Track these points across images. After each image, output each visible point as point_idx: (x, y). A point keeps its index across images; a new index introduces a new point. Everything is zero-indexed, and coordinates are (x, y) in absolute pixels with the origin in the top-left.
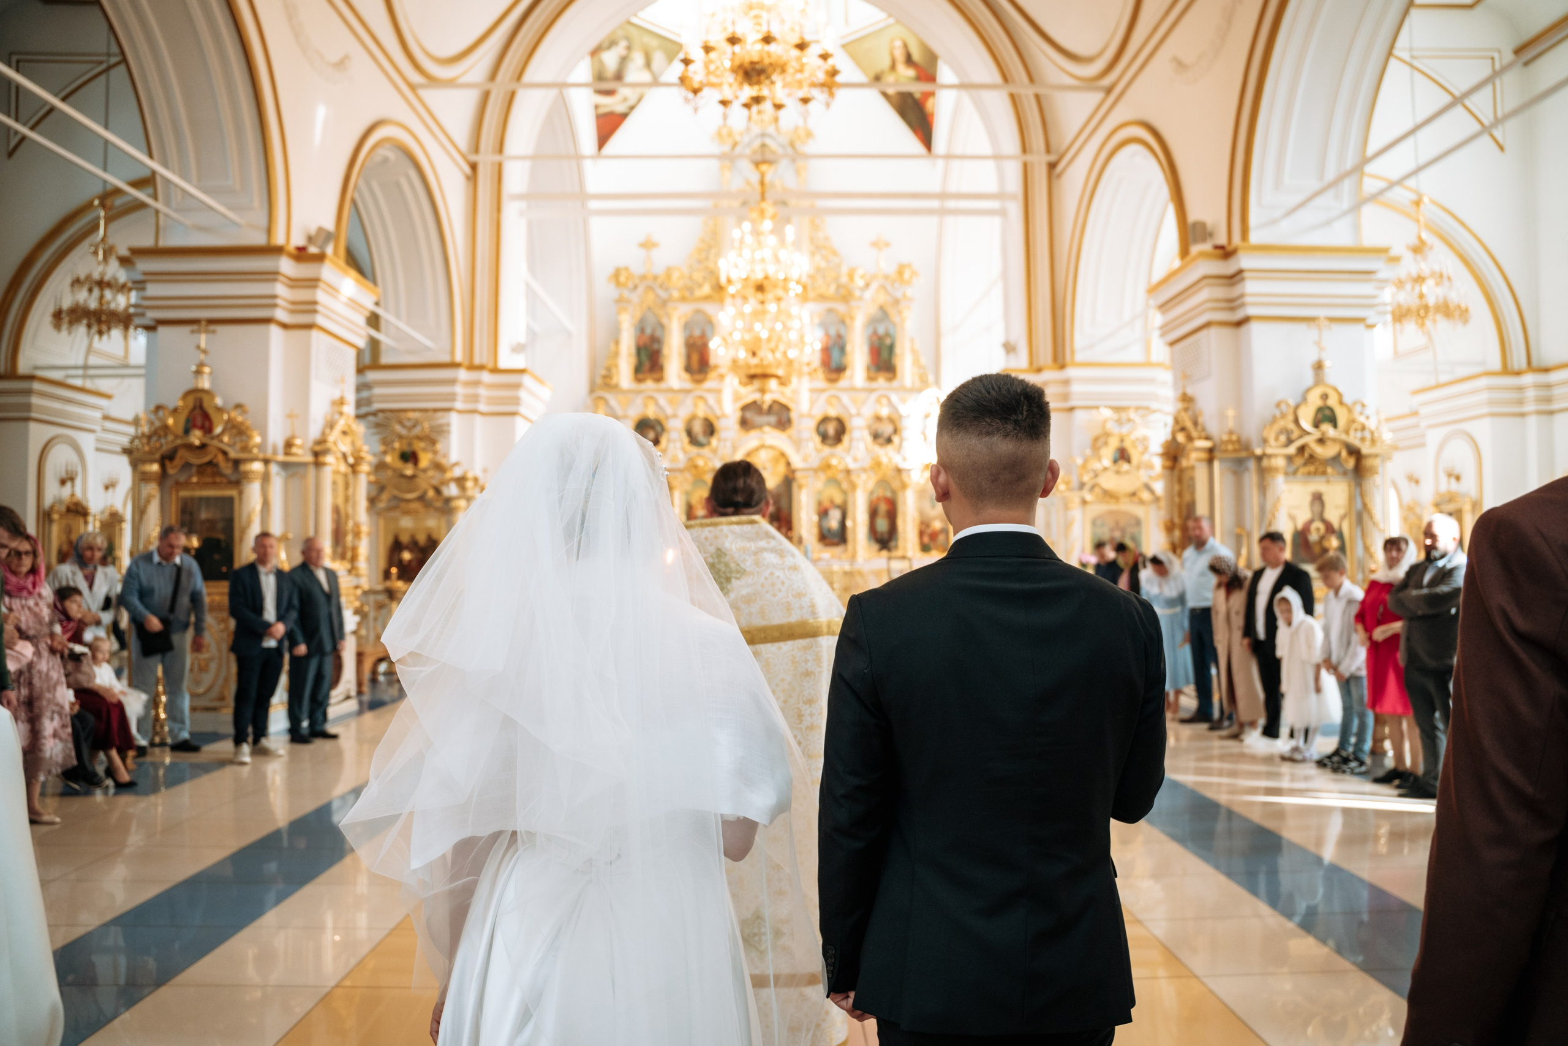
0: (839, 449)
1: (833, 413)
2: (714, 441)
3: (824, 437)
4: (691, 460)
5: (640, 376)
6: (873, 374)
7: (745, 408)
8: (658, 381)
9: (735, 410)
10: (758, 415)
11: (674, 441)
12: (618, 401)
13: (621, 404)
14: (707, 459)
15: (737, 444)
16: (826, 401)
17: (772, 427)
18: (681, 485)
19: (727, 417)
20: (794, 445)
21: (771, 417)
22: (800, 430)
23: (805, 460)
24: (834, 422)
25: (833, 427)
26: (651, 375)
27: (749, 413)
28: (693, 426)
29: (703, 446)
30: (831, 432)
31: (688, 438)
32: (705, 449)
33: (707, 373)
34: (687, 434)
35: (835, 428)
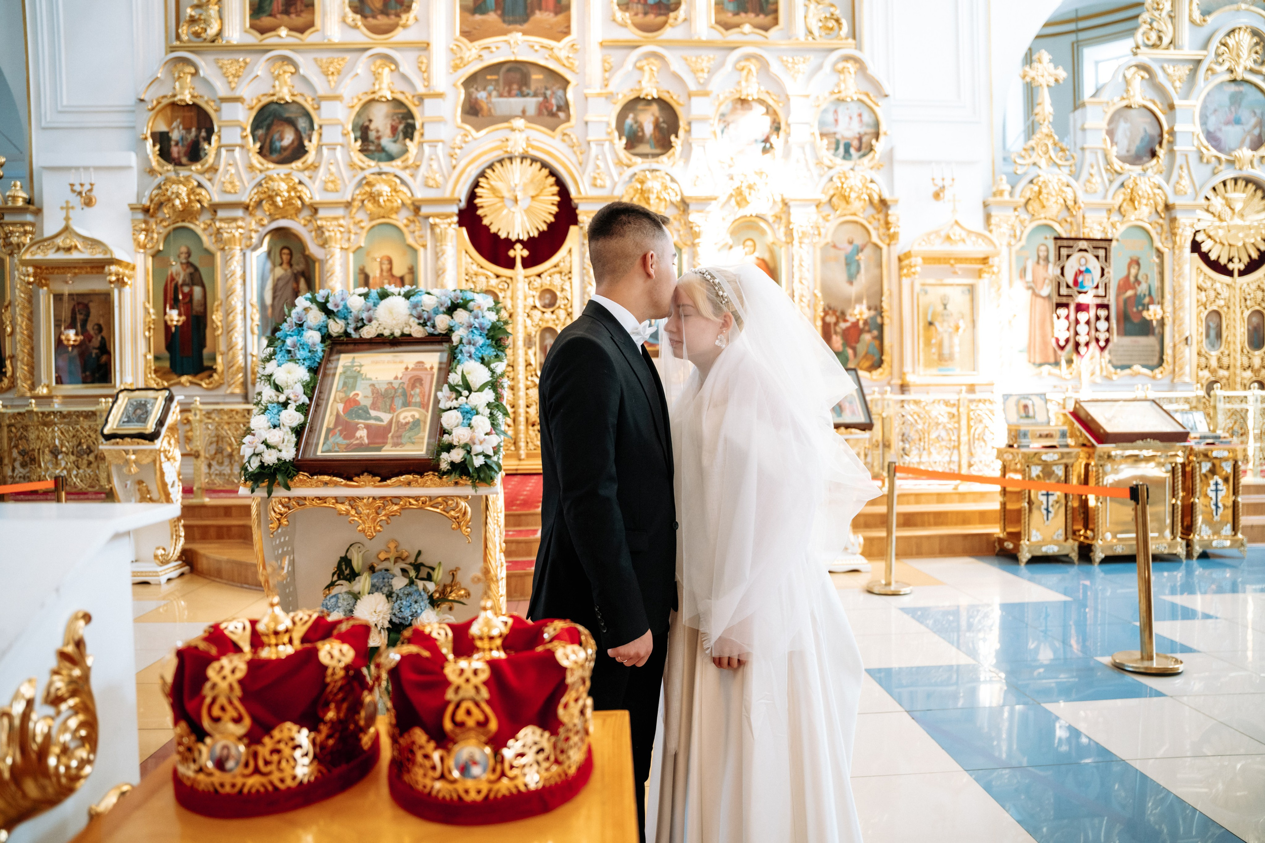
0: (664, 163)
1: (650, 91)
2: (412, 146)
3: (633, 140)
4: (364, 183)
5: (266, 21)
6: (729, 17)
7: (471, 81)
8: (302, 30)
9: (454, 85)
10: (501, 96)
11: (332, 147)
12: (221, 68)
13: (225, 75)
14: (398, 181)
15: (458, 151)
16: (638, 64)
17: (530, 120)
18: (346, 236)
19: (439, 95)
20: (575, 153)
21: (528, 99)
22: (586, 124)
23: (598, 182)
24: (655, 108)
25: (652, 119)
26: (285, 18)
27: (484, 89)
28: (371, 117)
29: (391, 158)
30: (649, 129)
31: (359, 143)
32: (394, 163)
33: (398, 15)
34: (359, 134)
35: (657, 119)
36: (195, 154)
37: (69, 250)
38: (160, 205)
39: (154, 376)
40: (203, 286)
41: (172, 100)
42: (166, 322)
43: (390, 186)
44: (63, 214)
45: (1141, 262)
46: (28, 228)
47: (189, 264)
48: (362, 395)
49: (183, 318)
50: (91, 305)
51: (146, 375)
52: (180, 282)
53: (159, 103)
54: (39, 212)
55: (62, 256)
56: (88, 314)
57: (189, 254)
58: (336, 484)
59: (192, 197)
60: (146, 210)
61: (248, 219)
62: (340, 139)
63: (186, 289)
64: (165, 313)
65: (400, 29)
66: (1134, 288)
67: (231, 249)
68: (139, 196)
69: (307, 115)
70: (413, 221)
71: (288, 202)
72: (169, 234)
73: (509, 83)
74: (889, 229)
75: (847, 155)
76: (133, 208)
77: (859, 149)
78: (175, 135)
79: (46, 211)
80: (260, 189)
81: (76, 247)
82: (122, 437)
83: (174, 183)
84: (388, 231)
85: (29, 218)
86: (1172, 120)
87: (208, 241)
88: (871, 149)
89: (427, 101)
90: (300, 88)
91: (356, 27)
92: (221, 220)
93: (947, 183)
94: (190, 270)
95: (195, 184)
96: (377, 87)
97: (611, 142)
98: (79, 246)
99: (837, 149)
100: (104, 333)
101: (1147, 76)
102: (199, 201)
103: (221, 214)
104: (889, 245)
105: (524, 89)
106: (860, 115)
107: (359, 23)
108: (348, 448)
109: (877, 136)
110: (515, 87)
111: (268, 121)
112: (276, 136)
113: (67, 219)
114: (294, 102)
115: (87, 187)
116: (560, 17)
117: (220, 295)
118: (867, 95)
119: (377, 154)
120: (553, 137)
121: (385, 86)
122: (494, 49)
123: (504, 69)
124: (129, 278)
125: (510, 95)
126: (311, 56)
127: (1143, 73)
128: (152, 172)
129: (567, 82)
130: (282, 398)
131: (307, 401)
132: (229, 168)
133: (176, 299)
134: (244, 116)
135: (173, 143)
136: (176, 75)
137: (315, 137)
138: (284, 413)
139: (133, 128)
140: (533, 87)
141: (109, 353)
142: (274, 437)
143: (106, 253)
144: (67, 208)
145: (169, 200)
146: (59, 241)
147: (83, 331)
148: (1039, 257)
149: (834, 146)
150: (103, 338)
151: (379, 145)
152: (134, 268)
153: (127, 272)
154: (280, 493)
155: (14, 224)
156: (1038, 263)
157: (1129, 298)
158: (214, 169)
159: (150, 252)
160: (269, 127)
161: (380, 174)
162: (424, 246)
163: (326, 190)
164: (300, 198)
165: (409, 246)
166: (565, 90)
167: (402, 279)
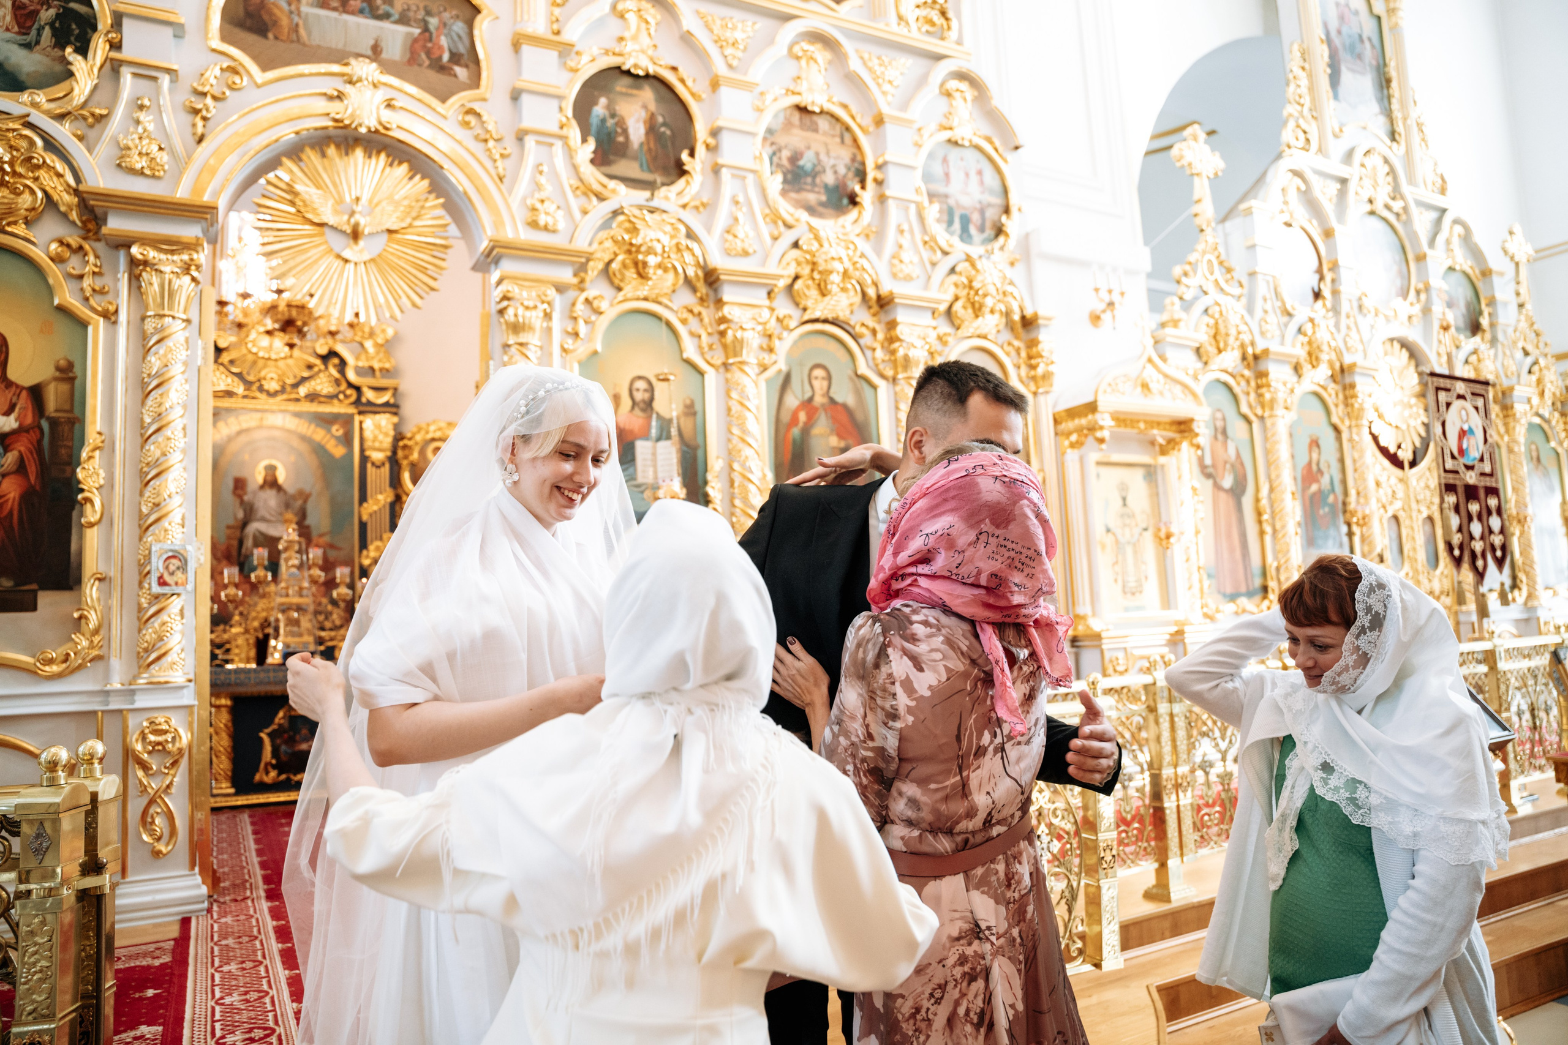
1: (642, 60)
2: (83, 67)
3: (609, 149)
15: (211, 103)
17: (388, 67)
20: (489, 151)
21: (386, 25)
22: (516, 96)
23: (542, 220)
29: (13, 83)
30: (637, 132)
35: (652, 117)
45: (1321, 442)
66: (1317, 481)
70: (80, 250)
74: (1033, 367)
75: (965, 235)
77: (982, 229)
86: (1332, 249)
88: (999, 231)
93: (1116, 297)
97: (566, 142)
99: (950, 223)
101: (1303, 187)
104: (1035, 394)
106: (980, 173)
109: (1007, 211)
118: (989, 140)
120: (442, 114)
125: (345, 8)
127: (1298, 181)
129: (475, 10)
148: (1216, 429)
149: (945, 217)
156: (1216, 438)
157: (1314, 494)
165: (62, 309)
166: (470, 25)
167: (36, 393)
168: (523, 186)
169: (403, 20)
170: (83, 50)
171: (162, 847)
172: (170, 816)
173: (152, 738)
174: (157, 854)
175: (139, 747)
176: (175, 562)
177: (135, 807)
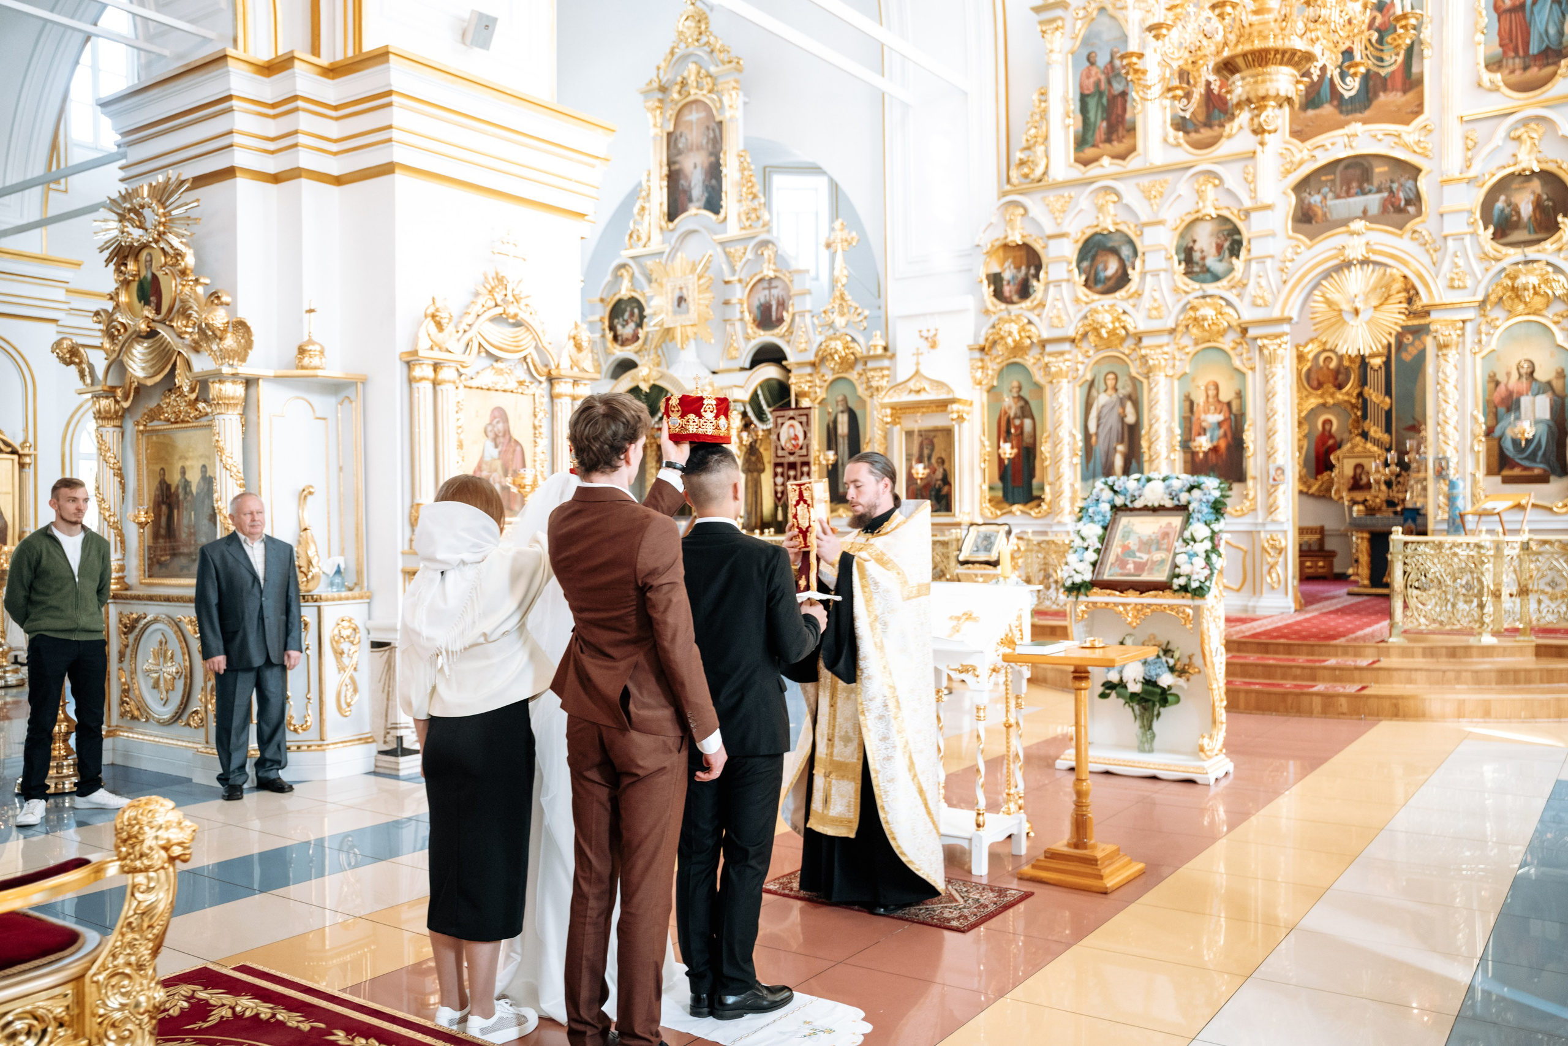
0: (1546, 250)
1: (1529, 164)
3: (1505, 227)
4: (1189, 307)
8: (1123, 157)
9: (1284, 193)
10: (1338, 197)
11: (1156, 274)
12: (1048, 205)
13: (1052, 212)
14: (1223, 303)
15: (1288, 264)
16: (1512, 134)
17: (1373, 220)
18: (1170, 363)
19: (1268, 207)
20: (1427, 251)
21: (1370, 197)
22: (1442, 215)
23: (1456, 283)
24: (1536, 185)
25: (1532, 197)
26: (1108, 146)
27: (1319, 192)
28: (1195, 237)
29: (1217, 278)
31: (1183, 265)
32: (1219, 284)
33: (1222, 126)
34: (1182, 256)
35: (1539, 197)
36: (1024, 291)
37: (918, 392)
38: (994, 343)
39: (988, 505)
40: (1033, 419)
41: (1004, 242)
42: (999, 456)
43: (1216, 309)
44: (914, 359)
46: (886, 372)
47: (1020, 398)
48: (1133, 543)
49: (1015, 451)
50: (936, 440)
51: (981, 504)
52: (1012, 415)
53: (993, 246)
54: (893, 357)
55: (914, 398)
56: (932, 450)
57: (1020, 388)
58: (1115, 595)
59: (1023, 334)
60: (982, 349)
61: (1075, 351)
62: (1164, 265)
63: (1017, 422)
64: (999, 447)
65: (1223, 140)
67: (1059, 382)
68: (976, 335)
69: (1131, 243)
70: (1241, 343)
71: (1112, 333)
72: (1002, 370)
73: (1347, 183)
76: (971, 349)
78: (1007, 275)
79: (899, 355)
80: (1086, 322)
81: (924, 389)
82: (973, 563)
83: (1006, 322)
84: (1214, 355)
85: (886, 363)
87: (1039, 376)
89: (1253, 215)
90: (1123, 216)
91: (1178, 145)
92: (1050, 354)
94: (1021, 403)
95: (1026, 321)
96: (1201, 205)
97: (1474, 234)
98: (927, 388)
100: (946, 466)
102: (1029, 337)
103: (1049, 348)
105: (1366, 185)
107: (1182, 141)
108: (1122, 575)
110: (1354, 185)
111: (1093, 252)
112: (1101, 267)
113: (918, 364)
114: (1117, 231)
115: (932, 332)
116: (1410, 95)
117: (1049, 426)
119: (1201, 276)
120: (1401, 236)
121: (1209, 203)
122: (1329, 146)
123: (1341, 167)
124: (968, 413)
125: (1348, 194)
126: (1133, 182)
128: (987, 312)
129: (1418, 171)
130: (1085, 545)
131: (1099, 546)
132: (1056, 303)
133: (1008, 432)
134: (1069, 250)
135: (1005, 283)
136: (1008, 218)
137: (1138, 263)
138: (1086, 553)
139: (970, 270)
140: (1376, 182)
141: (949, 484)
142: (1080, 567)
143: (948, 393)
144: (918, 354)
145: (1002, 338)
146: (912, 385)
147: (929, 466)
150: (945, 470)
151: (1204, 265)
152: (971, 404)
153: (966, 408)
154: (1082, 598)
155: (874, 369)
158: (1042, 305)
159: (985, 388)
160: (1093, 259)
161: (1204, 297)
162: (1253, 369)
163: (1149, 317)
164: (1124, 328)
165: (1237, 370)
166: (1416, 180)
167: (1229, 404)
168: (1446, 266)
169: (1379, 190)
170: (1238, 257)
171: (1276, 586)
172: (1278, 575)
173: (1271, 542)
174: (1273, 588)
175: (1266, 545)
176: (1279, 472)
177: (1265, 568)
